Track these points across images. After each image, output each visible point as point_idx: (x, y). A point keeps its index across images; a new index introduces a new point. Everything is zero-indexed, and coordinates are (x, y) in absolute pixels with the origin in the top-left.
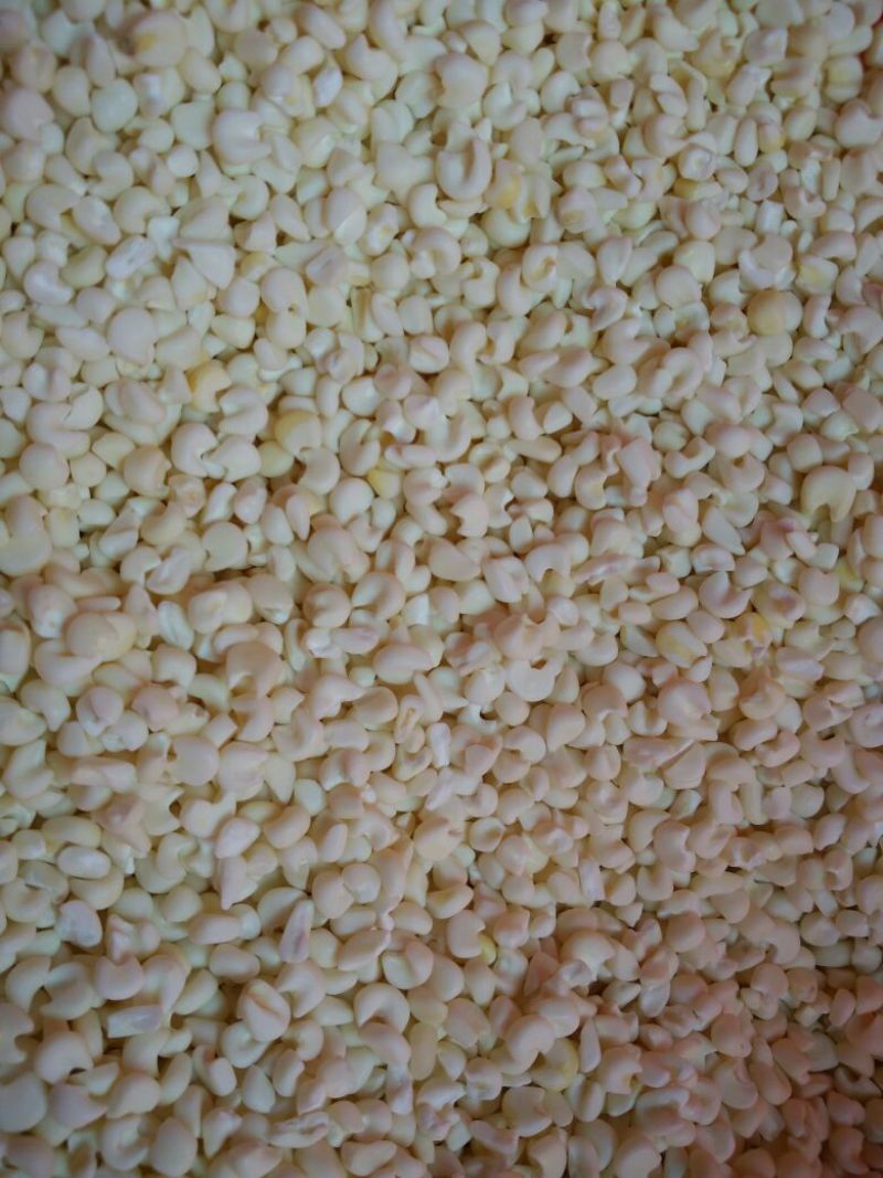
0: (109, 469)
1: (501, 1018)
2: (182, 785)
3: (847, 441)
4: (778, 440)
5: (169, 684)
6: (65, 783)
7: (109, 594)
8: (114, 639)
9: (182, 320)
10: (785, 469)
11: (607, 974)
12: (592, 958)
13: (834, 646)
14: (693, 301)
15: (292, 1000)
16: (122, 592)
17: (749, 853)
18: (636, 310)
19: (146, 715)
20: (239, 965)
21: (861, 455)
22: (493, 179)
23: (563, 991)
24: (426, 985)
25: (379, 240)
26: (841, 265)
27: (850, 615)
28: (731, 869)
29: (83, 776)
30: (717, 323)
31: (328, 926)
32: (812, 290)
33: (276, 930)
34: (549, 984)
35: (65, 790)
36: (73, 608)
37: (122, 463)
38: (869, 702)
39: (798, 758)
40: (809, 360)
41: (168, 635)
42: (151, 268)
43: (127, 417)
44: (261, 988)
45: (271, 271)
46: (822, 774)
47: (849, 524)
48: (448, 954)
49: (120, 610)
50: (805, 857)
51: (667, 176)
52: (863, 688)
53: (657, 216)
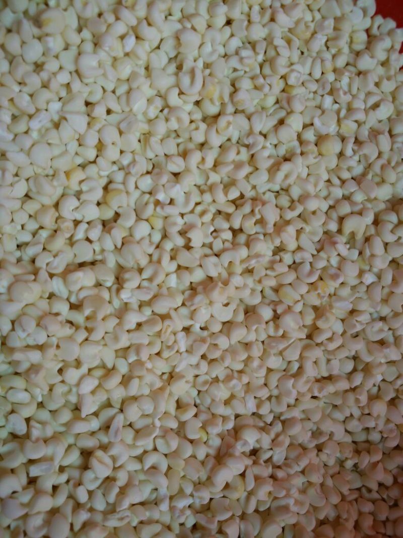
0: (30, 216)
1: (209, 466)
2: (63, 361)
3: (362, 203)
4: (331, 203)
5: (57, 314)
6: (10, 360)
7: (30, 273)
8: (31, 294)
9: (63, 148)
10: (335, 216)
11: (258, 446)
12: (251, 439)
13: (357, 295)
14: (293, 141)
15: (114, 459)
16: (36, 273)
17: (320, 390)
18: (268, 144)
19: (46, 328)
20: (90, 443)
21: (368, 209)
22: (204, 85)
23: (237, 453)
24: (174, 452)
25: (153, 112)
26: (359, 123)
27: (364, 281)
28: (314, 397)
29: (17, 356)
30: (305, 150)
31: (130, 425)
32: (346, 135)
33: (106, 427)
34: (231, 450)
35: (10, 363)
36: (13, 280)
37: (36, 213)
38: (373, 320)
39: (342, 346)
40: (345, 167)
41: (56, 291)
42: (49, 125)
43: (38, 193)
44: (99, 453)
45: (104, 126)
46: (353, 353)
47: (363, 240)
48: (186, 438)
49: (35, 280)
50: (346, 391)
51: (281, 84)
52: (371, 314)
53: (277, 102)
